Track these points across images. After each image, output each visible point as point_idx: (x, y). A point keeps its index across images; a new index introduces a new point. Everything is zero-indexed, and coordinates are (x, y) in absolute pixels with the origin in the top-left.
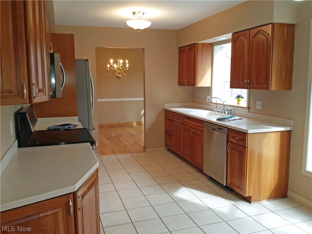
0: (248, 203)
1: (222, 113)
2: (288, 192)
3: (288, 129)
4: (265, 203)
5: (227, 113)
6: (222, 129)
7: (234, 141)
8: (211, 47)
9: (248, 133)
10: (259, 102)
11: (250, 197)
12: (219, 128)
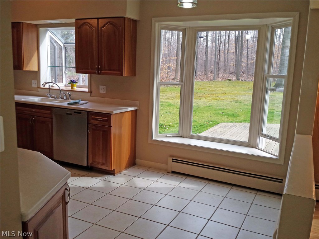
0: (112, 176)
1: (57, 98)
2: (137, 160)
3: (136, 108)
4: (124, 172)
5: (65, 98)
6: (80, 113)
7: (96, 122)
8: (36, 29)
9: (112, 114)
10: (102, 86)
11: (114, 170)
12: (75, 112)
